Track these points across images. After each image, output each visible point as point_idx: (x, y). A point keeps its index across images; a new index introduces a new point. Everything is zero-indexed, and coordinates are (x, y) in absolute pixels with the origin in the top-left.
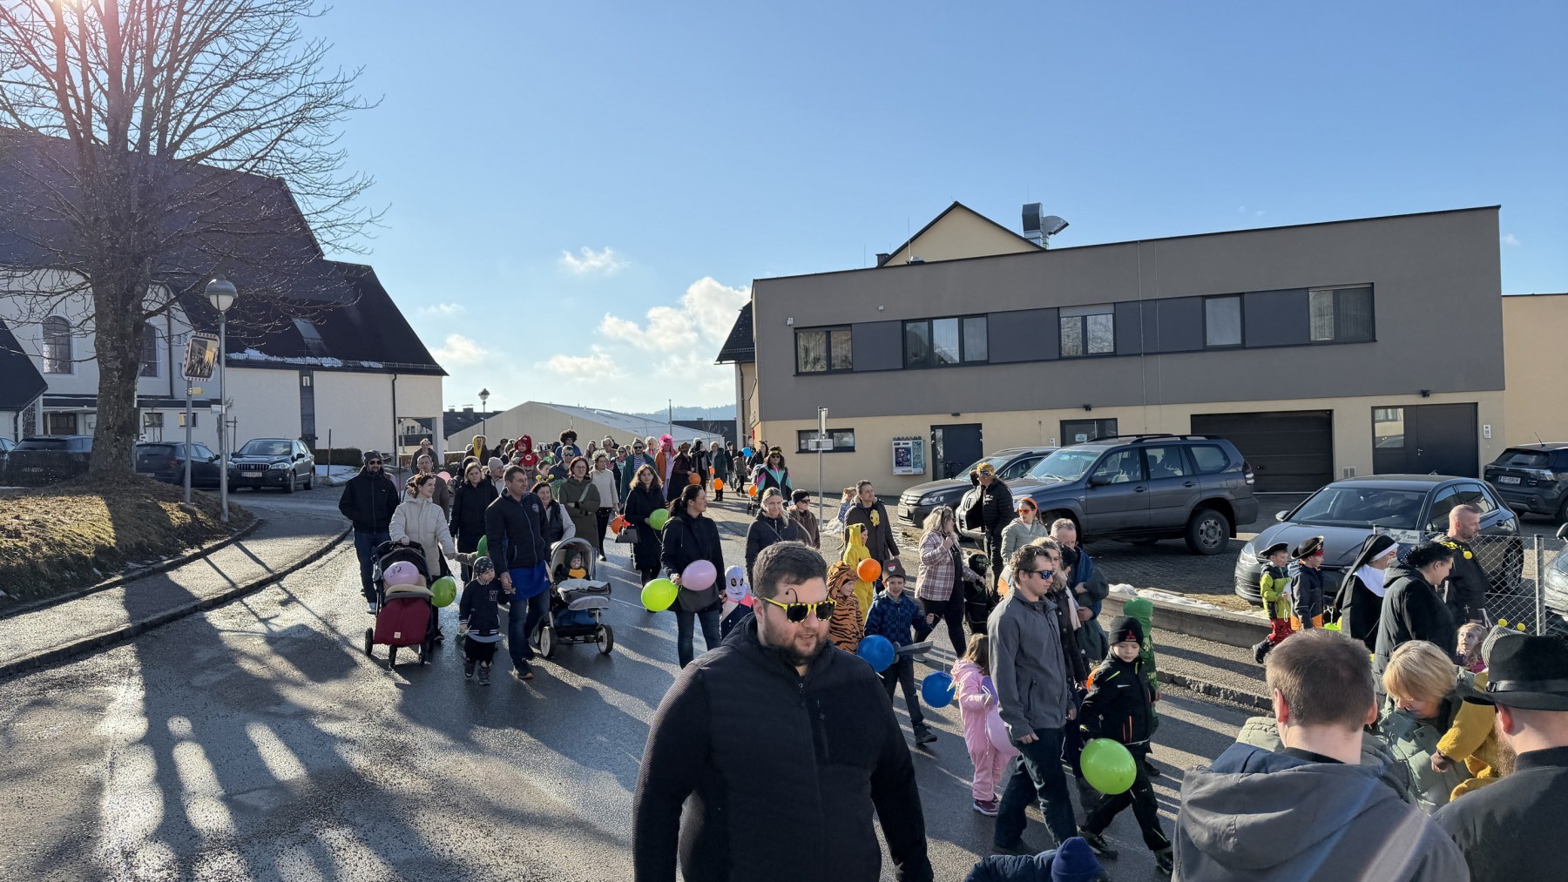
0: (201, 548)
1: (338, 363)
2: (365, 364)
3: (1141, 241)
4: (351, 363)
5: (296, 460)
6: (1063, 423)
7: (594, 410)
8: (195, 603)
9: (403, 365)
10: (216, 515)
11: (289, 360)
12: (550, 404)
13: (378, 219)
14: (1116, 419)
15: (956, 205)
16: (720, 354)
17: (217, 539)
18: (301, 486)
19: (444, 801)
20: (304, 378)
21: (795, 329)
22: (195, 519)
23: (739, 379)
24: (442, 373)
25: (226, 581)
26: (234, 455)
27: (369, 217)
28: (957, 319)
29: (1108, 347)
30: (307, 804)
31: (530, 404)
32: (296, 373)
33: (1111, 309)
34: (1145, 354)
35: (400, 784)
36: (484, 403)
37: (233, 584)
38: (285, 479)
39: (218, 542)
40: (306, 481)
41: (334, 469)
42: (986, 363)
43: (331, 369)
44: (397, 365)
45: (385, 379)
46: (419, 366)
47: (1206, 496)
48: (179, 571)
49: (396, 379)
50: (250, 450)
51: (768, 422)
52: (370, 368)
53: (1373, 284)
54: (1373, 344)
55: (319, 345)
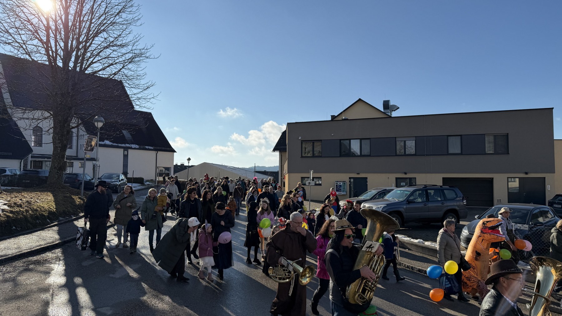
1: (137, 146)
2: (147, 147)
3: (426, 115)
4: (142, 147)
5: (121, 181)
6: (397, 178)
7: (228, 166)
9: (160, 148)
11: (120, 145)
12: (212, 164)
13: (156, 97)
14: (416, 178)
15: (360, 100)
16: (274, 148)
19: (174, 314)
20: (125, 152)
21: (302, 141)
23: (281, 158)
24: (174, 151)
26: (99, 179)
27: (153, 97)
28: (359, 140)
29: (413, 151)
30: (124, 313)
31: (205, 163)
32: (122, 150)
33: (414, 139)
34: (426, 155)
35: (158, 306)
36: (189, 163)
38: (116, 187)
41: (134, 185)
42: (369, 156)
43: (135, 149)
44: (158, 148)
45: (153, 153)
46: (166, 149)
47: (449, 208)
48: (78, 221)
49: (157, 153)
50: (104, 177)
51: (291, 174)
52: (149, 148)
53: (508, 134)
54: (508, 155)
55: (131, 140)
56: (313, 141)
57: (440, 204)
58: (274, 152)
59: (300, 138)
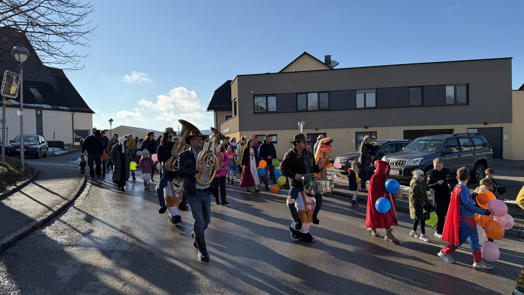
0: (16, 186)
1: (50, 107)
2: (61, 108)
3: (387, 66)
4: (55, 107)
5: (41, 144)
6: (357, 133)
7: (147, 129)
9: (77, 108)
10: (18, 168)
11: (28, 105)
12: (130, 127)
14: (376, 132)
15: (305, 53)
16: (208, 108)
17: (22, 180)
18: (43, 156)
20: (38, 111)
21: (254, 95)
22: (9, 170)
23: (216, 117)
24: (92, 112)
26: (11, 141)
28: (317, 93)
29: (374, 105)
31: (122, 126)
32: (34, 111)
33: (375, 91)
34: (388, 108)
36: (111, 124)
37: (50, 209)
38: (36, 152)
39: (23, 182)
40: (45, 153)
41: (56, 149)
42: (328, 110)
43: (47, 109)
44: (74, 108)
45: (69, 114)
46: (83, 109)
47: (480, 158)
49: (74, 114)
50: (18, 140)
52: (63, 109)
53: (468, 84)
54: (468, 106)
55: (41, 99)
56: (267, 96)
57: (472, 155)
58: (209, 111)
59: (252, 92)
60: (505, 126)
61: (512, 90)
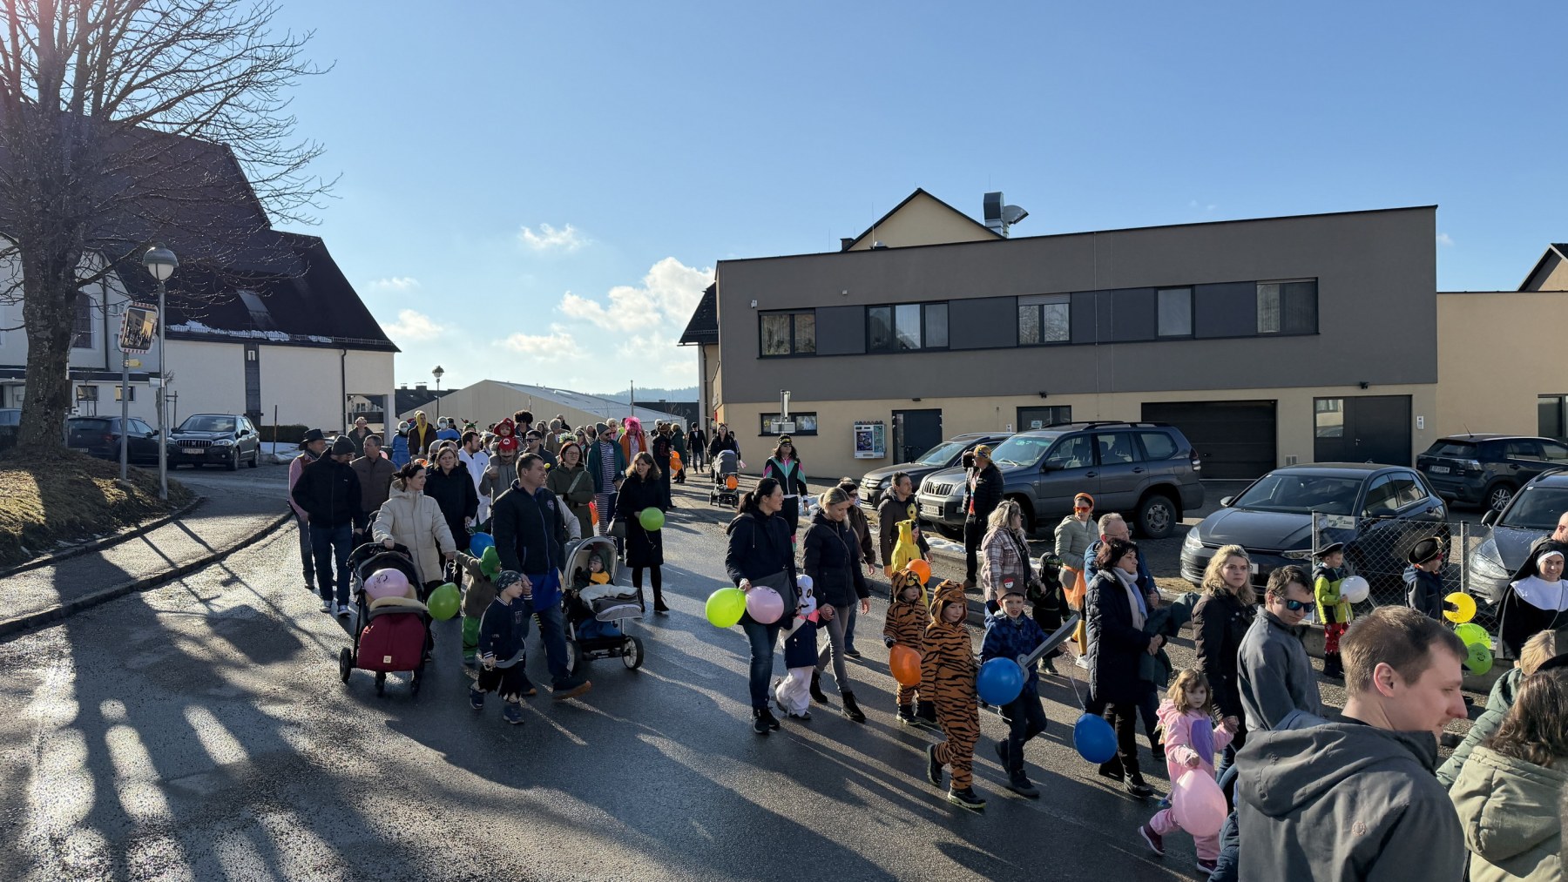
0: (137, 526)
1: (285, 337)
2: (313, 338)
3: (1097, 232)
4: (298, 338)
5: (241, 437)
6: (1020, 410)
7: (554, 390)
8: (132, 583)
9: (354, 340)
10: (155, 493)
11: (234, 333)
12: (508, 383)
13: (328, 189)
14: (1070, 406)
15: (920, 192)
16: (684, 336)
17: (155, 517)
18: (246, 464)
19: (392, 784)
21: (759, 311)
22: (132, 496)
23: (702, 363)
24: (393, 349)
25: (164, 561)
26: (174, 431)
27: (319, 187)
28: (918, 306)
29: (1064, 336)
30: (248, 788)
31: (485, 383)
32: (241, 348)
33: (1067, 298)
34: (1099, 343)
35: (347, 767)
36: (438, 381)
37: (172, 564)
38: (228, 455)
39: (156, 520)
40: (250, 458)
41: (281, 446)
42: (946, 349)
43: (278, 343)
44: (347, 340)
45: (335, 354)
46: (370, 341)
47: (1154, 482)
48: (114, 550)
49: (345, 354)
50: (191, 426)
51: (729, 405)
52: (318, 342)
53: (1317, 278)
54: (1315, 337)
55: (266, 318)
56: (793, 313)
57: (1131, 474)
58: (684, 345)
59: (754, 304)
60: (1417, 391)
61: (1438, 291)
